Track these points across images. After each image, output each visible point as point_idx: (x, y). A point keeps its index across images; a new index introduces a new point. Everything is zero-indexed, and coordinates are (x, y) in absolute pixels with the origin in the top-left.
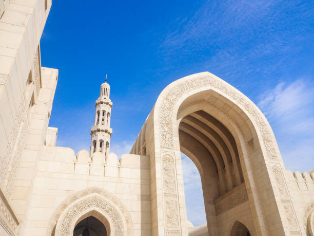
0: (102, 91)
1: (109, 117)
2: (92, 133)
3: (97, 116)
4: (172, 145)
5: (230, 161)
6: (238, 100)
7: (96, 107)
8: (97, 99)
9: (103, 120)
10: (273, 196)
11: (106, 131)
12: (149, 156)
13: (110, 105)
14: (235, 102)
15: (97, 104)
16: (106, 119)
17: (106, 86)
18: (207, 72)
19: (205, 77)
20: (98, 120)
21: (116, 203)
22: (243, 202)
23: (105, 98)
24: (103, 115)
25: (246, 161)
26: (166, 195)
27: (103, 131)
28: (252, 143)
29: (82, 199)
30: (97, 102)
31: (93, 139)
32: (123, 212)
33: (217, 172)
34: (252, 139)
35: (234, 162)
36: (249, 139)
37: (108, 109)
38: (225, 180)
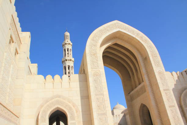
1: (71, 52)
2: (63, 62)
3: (64, 52)
4: (98, 66)
5: (136, 70)
6: (136, 34)
7: (63, 47)
8: (63, 42)
9: (68, 54)
11: (70, 60)
12: (86, 74)
13: (71, 45)
14: (134, 36)
15: (63, 45)
17: (67, 34)
19: (115, 24)
20: (65, 54)
22: (144, 93)
23: (68, 41)
24: (68, 51)
26: (96, 95)
27: (68, 60)
28: (146, 59)
29: (50, 102)
30: (63, 44)
31: (64, 66)
33: (130, 77)
35: (138, 71)
36: (145, 57)
37: (70, 47)
38: (135, 81)
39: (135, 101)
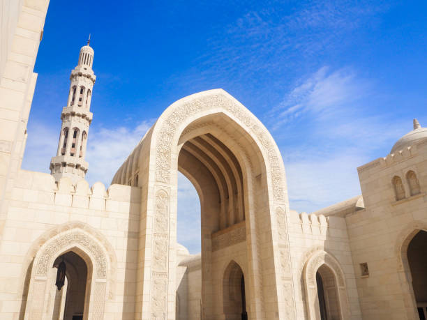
0: (82, 58)
1: (90, 97)
2: (64, 116)
3: (72, 93)
4: (168, 179)
5: (235, 193)
6: (251, 127)
7: (71, 79)
8: (74, 69)
9: (80, 100)
10: (271, 241)
11: (84, 116)
12: (141, 188)
13: (92, 79)
14: (247, 130)
15: (73, 76)
16: (85, 98)
17: (88, 50)
18: (221, 89)
19: (217, 96)
20: (73, 99)
21: (100, 240)
22: (241, 241)
23: (86, 68)
24: (81, 93)
25: (250, 199)
26: (155, 234)
27: (79, 115)
28: (260, 178)
30: (74, 72)
31: (65, 125)
32: (107, 249)
33: (220, 202)
34: (260, 175)
35: (239, 194)
36: (257, 174)
37: (89, 85)
38: (227, 213)
39: (219, 252)
